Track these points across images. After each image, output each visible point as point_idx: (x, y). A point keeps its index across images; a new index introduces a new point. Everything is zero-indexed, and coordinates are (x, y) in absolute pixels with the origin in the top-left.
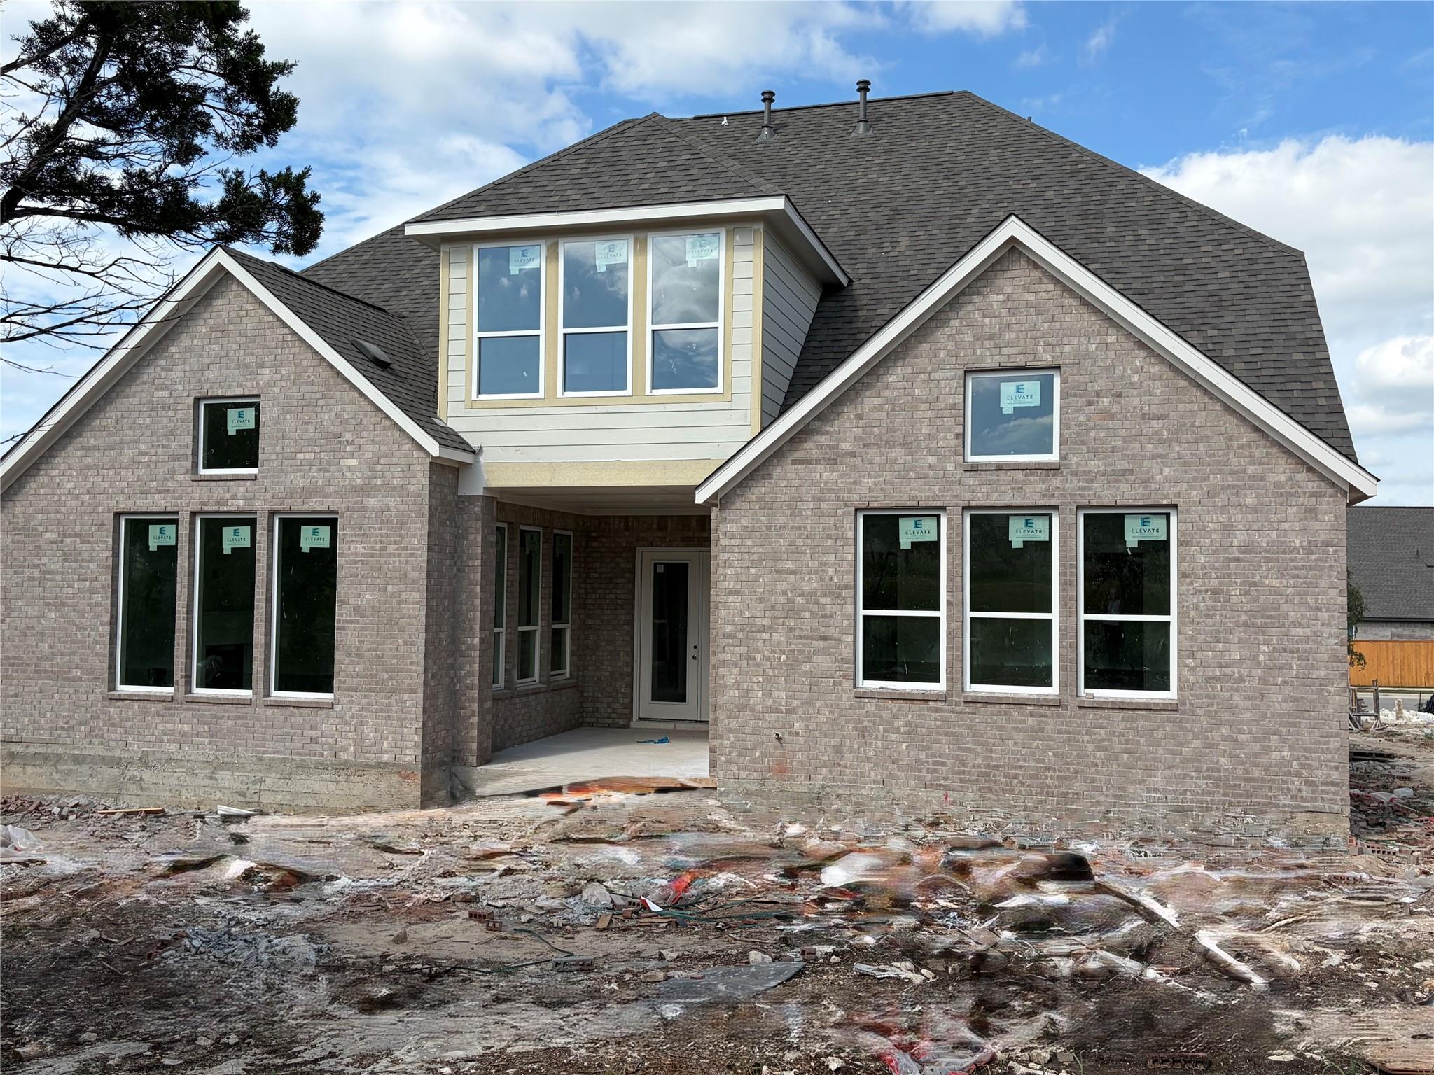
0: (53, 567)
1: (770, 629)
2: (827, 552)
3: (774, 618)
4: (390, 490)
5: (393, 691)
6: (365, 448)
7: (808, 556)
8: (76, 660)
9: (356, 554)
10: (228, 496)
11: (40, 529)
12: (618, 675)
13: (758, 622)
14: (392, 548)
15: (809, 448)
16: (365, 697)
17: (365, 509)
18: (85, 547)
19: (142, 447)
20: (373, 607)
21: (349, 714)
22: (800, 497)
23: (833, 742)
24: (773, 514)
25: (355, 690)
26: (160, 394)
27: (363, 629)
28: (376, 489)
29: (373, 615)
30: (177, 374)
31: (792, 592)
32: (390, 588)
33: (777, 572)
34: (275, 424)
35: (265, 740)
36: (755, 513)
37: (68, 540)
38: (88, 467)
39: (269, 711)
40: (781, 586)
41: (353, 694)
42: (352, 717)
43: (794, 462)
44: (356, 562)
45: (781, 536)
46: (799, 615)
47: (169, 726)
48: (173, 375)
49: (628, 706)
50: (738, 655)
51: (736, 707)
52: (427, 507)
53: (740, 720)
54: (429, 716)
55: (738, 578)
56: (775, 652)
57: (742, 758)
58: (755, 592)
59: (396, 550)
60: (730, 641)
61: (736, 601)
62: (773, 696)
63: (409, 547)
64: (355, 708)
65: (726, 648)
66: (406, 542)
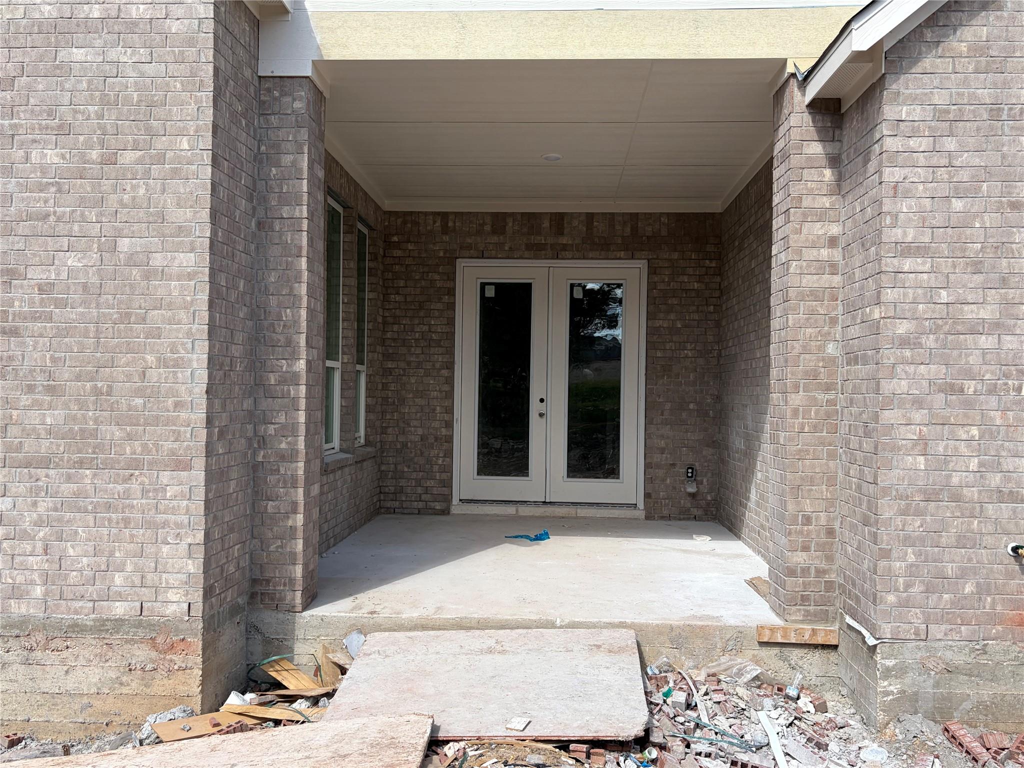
1: (997, 327)
4: (122, 29)
5: (135, 464)
9: (44, 170)
12: (431, 440)
13: (970, 313)
14: (128, 157)
16: (69, 479)
17: (62, 70)
20: (85, 286)
21: (29, 517)
24: (1006, 85)
25: (45, 463)
27: (61, 333)
28: (89, 27)
29: (84, 303)
32: (124, 244)
36: (965, 83)
41: (41, 472)
42: (39, 523)
44: (42, 188)
49: (448, 484)
50: (925, 383)
51: (920, 491)
52: (210, 68)
53: (928, 518)
54: (215, 517)
55: (924, 220)
56: (1007, 376)
57: (935, 597)
58: (964, 250)
59: (139, 161)
60: (908, 353)
61: (921, 268)
62: (1005, 468)
63: (170, 155)
64: (44, 505)
65: (899, 369)
66: (161, 143)
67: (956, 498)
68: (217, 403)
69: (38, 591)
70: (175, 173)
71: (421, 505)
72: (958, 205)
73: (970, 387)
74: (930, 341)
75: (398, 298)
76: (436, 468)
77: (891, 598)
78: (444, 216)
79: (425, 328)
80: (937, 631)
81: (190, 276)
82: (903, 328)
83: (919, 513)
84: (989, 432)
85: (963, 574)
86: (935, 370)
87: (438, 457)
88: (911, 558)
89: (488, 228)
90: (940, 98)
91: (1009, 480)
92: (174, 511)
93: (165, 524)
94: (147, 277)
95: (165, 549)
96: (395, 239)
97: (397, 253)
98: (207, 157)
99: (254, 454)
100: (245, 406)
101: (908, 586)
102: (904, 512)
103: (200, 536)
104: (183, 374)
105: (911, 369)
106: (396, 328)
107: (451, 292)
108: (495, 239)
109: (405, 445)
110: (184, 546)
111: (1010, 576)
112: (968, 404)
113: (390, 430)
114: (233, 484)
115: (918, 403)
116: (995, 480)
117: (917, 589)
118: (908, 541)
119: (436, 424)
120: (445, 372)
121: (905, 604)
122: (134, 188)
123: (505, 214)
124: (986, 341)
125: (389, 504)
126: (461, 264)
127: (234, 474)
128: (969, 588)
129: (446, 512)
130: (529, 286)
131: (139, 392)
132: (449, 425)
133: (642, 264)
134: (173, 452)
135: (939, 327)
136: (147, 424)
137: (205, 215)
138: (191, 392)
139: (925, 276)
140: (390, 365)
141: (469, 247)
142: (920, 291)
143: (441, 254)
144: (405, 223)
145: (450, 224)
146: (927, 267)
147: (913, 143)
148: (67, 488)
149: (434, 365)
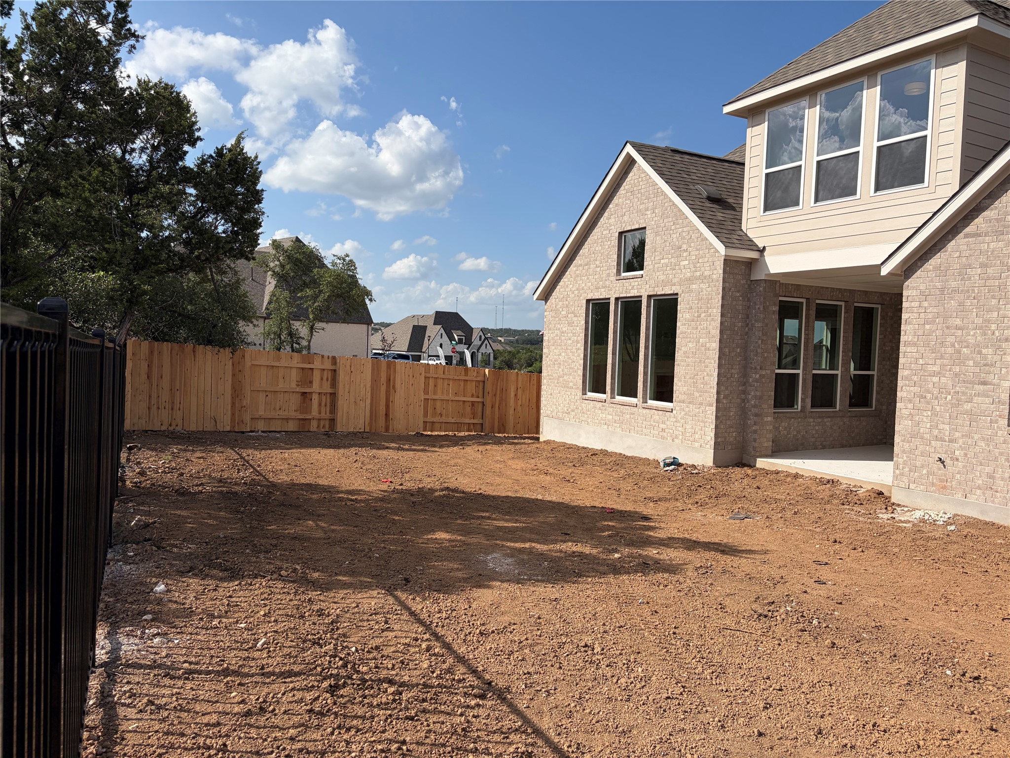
0: (564, 329)
1: (939, 374)
2: (990, 311)
3: (943, 366)
4: (703, 278)
5: (701, 404)
6: (692, 253)
7: (975, 314)
8: (571, 377)
9: (686, 320)
10: (630, 287)
11: (561, 309)
13: (931, 368)
14: (703, 315)
15: (980, 223)
16: (687, 407)
17: (691, 291)
18: (576, 319)
19: (598, 263)
20: (692, 352)
21: (680, 416)
22: (970, 265)
23: (988, 470)
24: (947, 281)
25: (684, 402)
26: (605, 232)
27: (688, 365)
28: (697, 279)
29: (692, 357)
30: (612, 221)
31: (959, 344)
32: (701, 340)
33: (948, 328)
34: (652, 244)
35: (642, 427)
36: (932, 281)
37: (569, 315)
38: (577, 276)
39: (645, 411)
40: (950, 339)
41: (682, 404)
42: (681, 418)
43: (966, 236)
44: (685, 325)
45: (952, 298)
46: (964, 363)
47: (604, 416)
48: (610, 221)
51: (909, 434)
55: (915, 333)
56: (942, 393)
58: (928, 344)
62: (939, 428)
63: (712, 314)
64: (683, 413)
67: (922, 438)
69: (681, 437)
70: (713, 320)
72: (927, 327)
73: (929, 396)
74: (915, 378)
77: (897, 472)
80: (912, 486)
81: (715, 350)
83: (908, 442)
84: (935, 414)
85: (922, 466)
86: (916, 389)
88: (905, 458)
90: (922, 287)
91: (940, 432)
92: (708, 418)
93: (706, 422)
94: (705, 350)
95: (706, 429)
98: (720, 314)
99: (745, 405)
100: (740, 388)
101: (903, 468)
102: (903, 441)
104: (712, 379)
105: (908, 388)
110: (710, 429)
111: (940, 469)
112: (928, 403)
115: (910, 401)
116: (936, 432)
117: (907, 469)
121: (902, 475)
122: (704, 324)
124: (935, 379)
128: (925, 472)
131: (702, 383)
134: (709, 401)
136: (704, 392)
138: (713, 384)
139: (915, 354)
142: (913, 359)
146: (915, 351)
148: (687, 409)
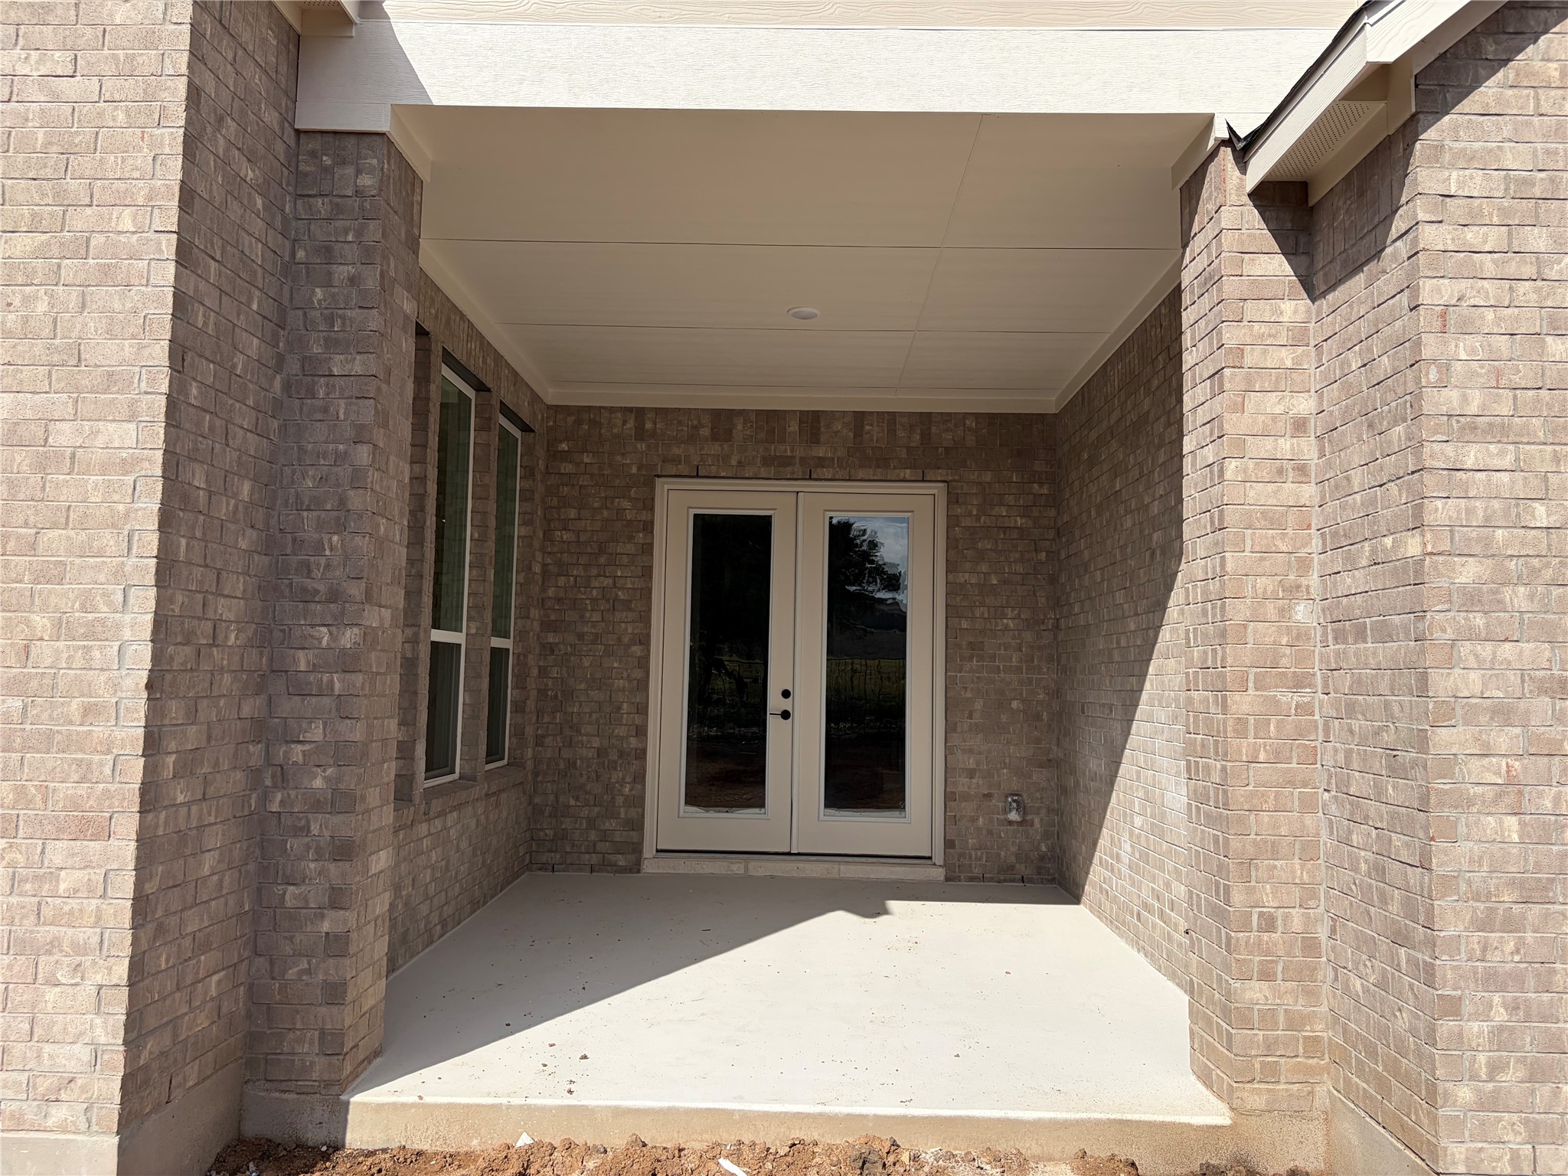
12: (613, 756)
49: (637, 825)
50: (1513, 677)
51: (1511, 883)
52: (181, 86)
53: (1529, 936)
54: (160, 929)
55: (1498, 374)
57: (1546, 1089)
59: (39, 253)
60: (1479, 620)
61: (1497, 463)
63: (97, 240)
65: (1465, 648)
66: (81, 220)
68: (175, 710)
70: (106, 275)
71: (595, 859)
72: (1557, 348)
74: (1518, 597)
75: (566, 536)
76: (620, 800)
77: (1465, 1093)
78: (640, 413)
79: (608, 582)
80: (1553, 1158)
81: (125, 467)
82: (1468, 572)
83: (1512, 925)
86: (1529, 652)
87: (622, 783)
88: (1500, 1015)
89: (705, 432)
90: (1515, 159)
92: (70, 919)
93: (53, 946)
94: (42, 466)
95: (51, 994)
96: (564, 446)
97: (567, 468)
98: (168, 246)
99: (265, 798)
100: (246, 710)
101: (1495, 1068)
102: (1484, 924)
103: (121, 971)
104: (104, 653)
105: (1486, 650)
106: (562, 581)
107: (648, 527)
108: (715, 449)
109: (571, 764)
110: (89, 989)
113: (548, 741)
114: (209, 862)
115: (1503, 714)
117: (1511, 1076)
118: (1493, 981)
119: (621, 731)
120: (637, 650)
121: (1490, 1103)
122: (27, 300)
123: (731, 413)
125: (544, 858)
126: (663, 486)
127: (214, 839)
129: (636, 867)
130: (767, 520)
131: (15, 686)
132: (641, 732)
133: (938, 489)
134: (74, 804)
135: (1535, 572)
136: (25, 748)
137: (159, 352)
138: (116, 687)
139: (1505, 477)
140: (551, 638)
141: (676, 461)
142: (1496, 504)
143: (634, 470)
144: (579, 422)
145: (648, 425)
146: (1508, 461)
147: (1472, 236)
149: (619, 639)
